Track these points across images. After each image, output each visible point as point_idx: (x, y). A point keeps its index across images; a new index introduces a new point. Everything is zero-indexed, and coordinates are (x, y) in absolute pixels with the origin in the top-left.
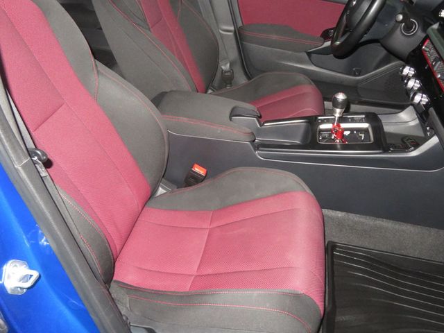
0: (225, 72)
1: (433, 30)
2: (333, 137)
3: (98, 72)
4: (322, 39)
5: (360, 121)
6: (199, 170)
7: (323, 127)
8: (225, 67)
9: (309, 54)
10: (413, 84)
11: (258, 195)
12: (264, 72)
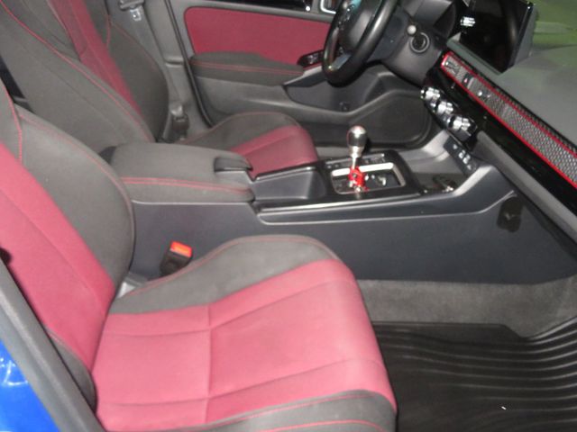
0: (178, 118)
1: (454, 42)
2: (351, 185)
3: (20, 119)
4: (300, 67)
5: (380, 161)
6: (181, 250)
7: (336, 173)
8: (176, 111)
9: (285, 87)
10: (445, 108)
11: (270, 272)
12: (230, 114)
